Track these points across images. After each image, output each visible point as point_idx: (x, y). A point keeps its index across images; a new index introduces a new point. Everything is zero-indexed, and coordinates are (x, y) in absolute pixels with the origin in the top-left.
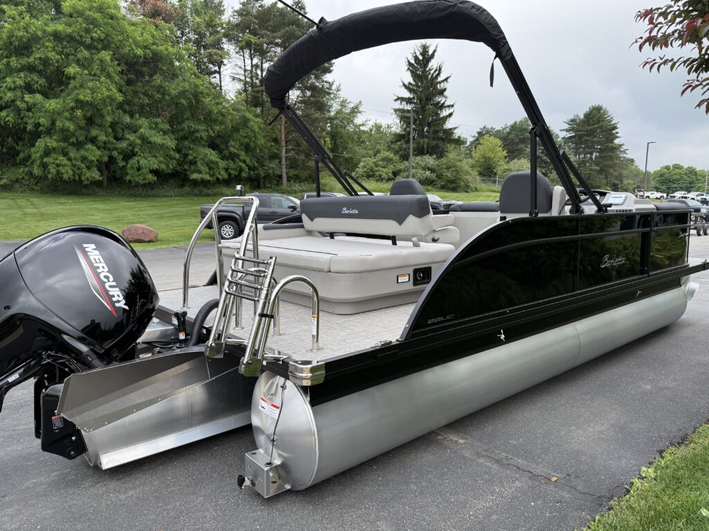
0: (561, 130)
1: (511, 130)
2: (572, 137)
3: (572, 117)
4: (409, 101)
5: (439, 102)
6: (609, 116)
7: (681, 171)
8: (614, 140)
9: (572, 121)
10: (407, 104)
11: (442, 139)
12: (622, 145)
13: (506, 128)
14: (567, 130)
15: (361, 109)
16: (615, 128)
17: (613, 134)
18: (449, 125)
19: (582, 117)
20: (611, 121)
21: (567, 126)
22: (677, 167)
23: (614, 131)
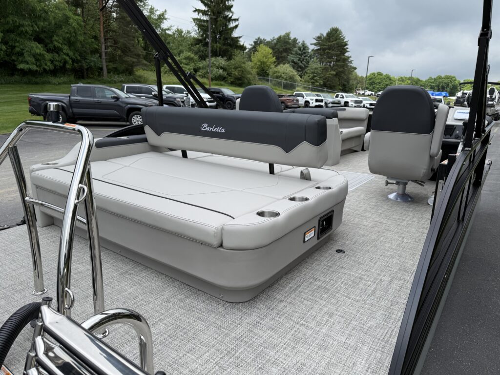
0: (311, 44)
1: (277, 42)
2: (318, 49)
3: (319, 35)
4: (204, 13)
5: (228, 15)
6: (342, 36)
7: (382, 77)
8: (345, 53)
9: (319, 37)
10: (203, 15)
11: (230, 45)
12: (350, 57)
13: (274, 40)
14: (315, 44)
15: (166, 16)
16: (346, 45)
17: (345, 49)
18: (235, 34)
19: (325, 35)
20: (344, 40)
21: (315, 41)
22: (380, 74)
23: (346, 47)
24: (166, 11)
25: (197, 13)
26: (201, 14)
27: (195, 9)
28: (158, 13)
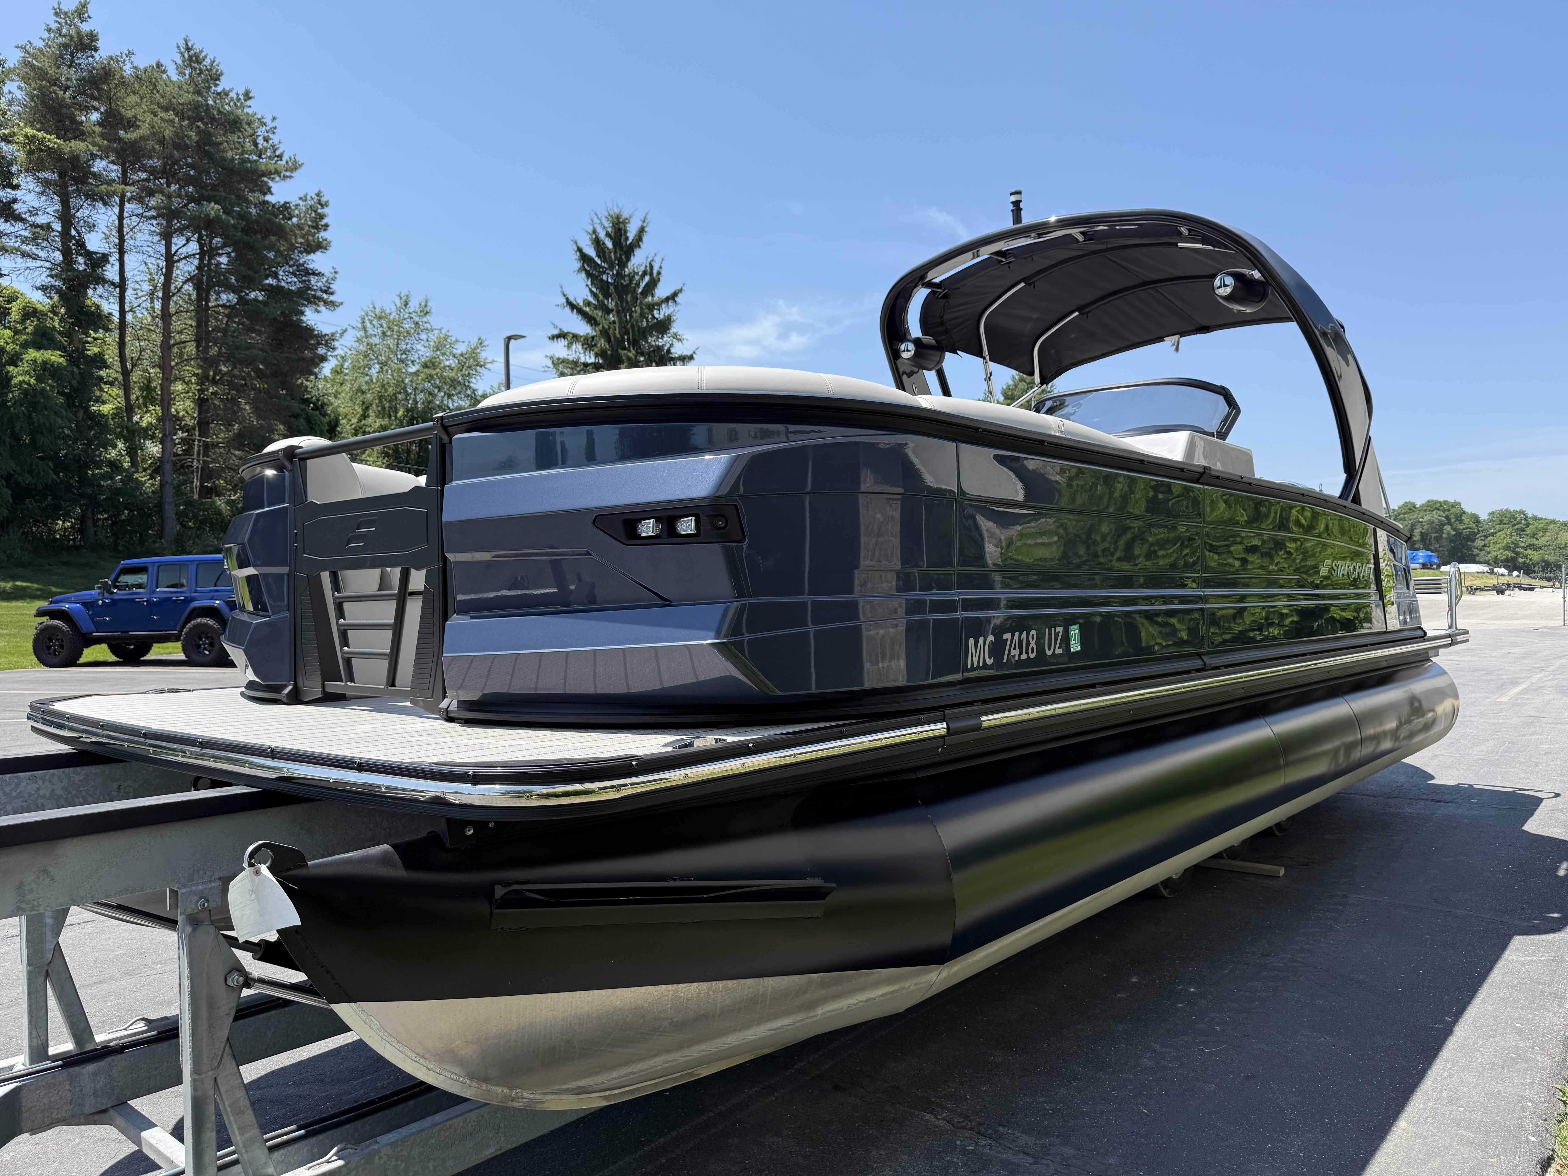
4: (587, 342)
5: (659, 346)
15: (483, 358)
24: (481, 342)
25: (562, 342)
26: (578, 347)
27: (556, 332)
28: (460, 349)
